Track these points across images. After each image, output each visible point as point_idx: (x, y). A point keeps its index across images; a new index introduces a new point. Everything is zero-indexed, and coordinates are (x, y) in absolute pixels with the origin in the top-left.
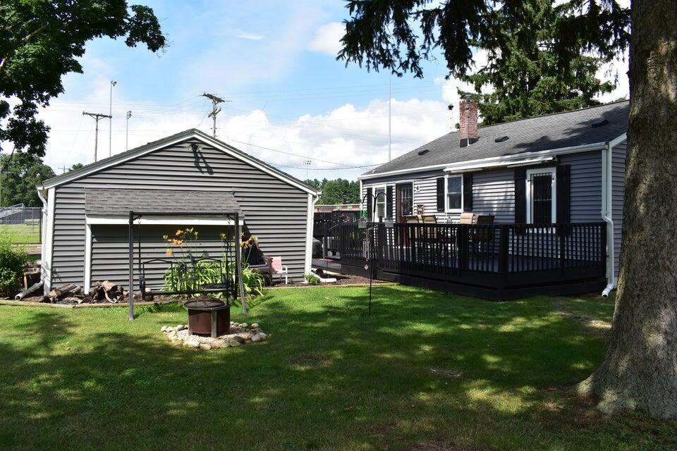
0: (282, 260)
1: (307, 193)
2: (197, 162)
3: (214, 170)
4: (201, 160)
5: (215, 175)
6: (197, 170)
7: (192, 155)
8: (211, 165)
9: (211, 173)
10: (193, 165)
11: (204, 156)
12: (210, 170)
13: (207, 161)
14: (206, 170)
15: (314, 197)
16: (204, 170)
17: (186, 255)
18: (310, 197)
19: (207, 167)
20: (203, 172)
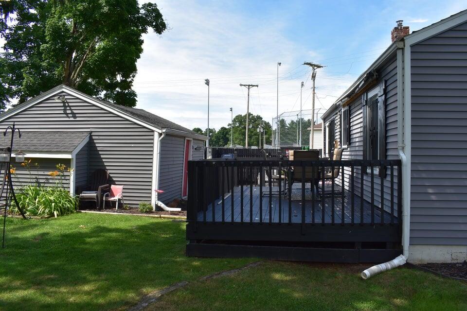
0: (123, 189)
1: (153, 131)
2: (65, 110)
3: (77, 115)
4: (68, 108)
5: (78, 119)
6: (65, 115)
7: (62, 105)
8: (75, 112)
9: (75, 117)
10: (62, 112)
11: (70, 104)
12: (74, 115)
13: (72, 108)
14: (71, 115)
15: (160, 135)
16: (70, 115)
17: (34, 180)
18: (156, 135)
19: (72, 113)
20: (69, 117)
